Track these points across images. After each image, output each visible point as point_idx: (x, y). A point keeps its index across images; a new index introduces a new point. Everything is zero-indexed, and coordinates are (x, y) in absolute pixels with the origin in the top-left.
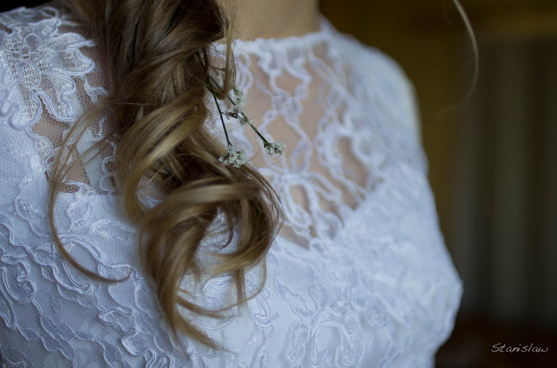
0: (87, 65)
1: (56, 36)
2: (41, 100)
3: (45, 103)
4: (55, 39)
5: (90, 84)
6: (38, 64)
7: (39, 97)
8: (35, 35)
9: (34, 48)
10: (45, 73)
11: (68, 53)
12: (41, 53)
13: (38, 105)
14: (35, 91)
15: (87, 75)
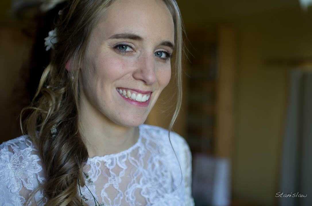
0: (39, 168)
1: (29, 156)
2: (22, 182)
3: (23, 183)
4: (29, 157)
5: (40, 176)
6: (22, 169)
7: (21, 181)
8: (22, 155)
9: (21, 162)
10: (24, 172)
11: (33, 164)
12: (24, 163)
13: (21, 184)
14: (20, 179)
15: (39, 173)
